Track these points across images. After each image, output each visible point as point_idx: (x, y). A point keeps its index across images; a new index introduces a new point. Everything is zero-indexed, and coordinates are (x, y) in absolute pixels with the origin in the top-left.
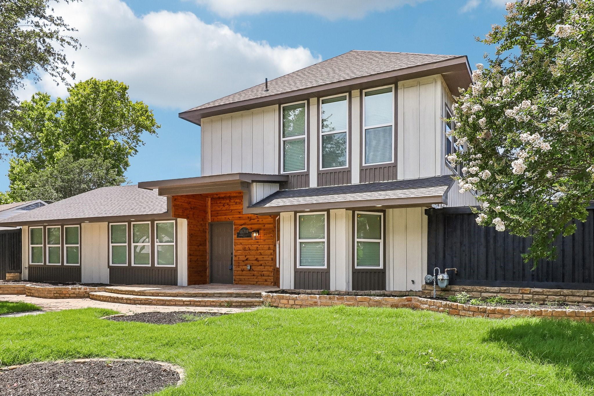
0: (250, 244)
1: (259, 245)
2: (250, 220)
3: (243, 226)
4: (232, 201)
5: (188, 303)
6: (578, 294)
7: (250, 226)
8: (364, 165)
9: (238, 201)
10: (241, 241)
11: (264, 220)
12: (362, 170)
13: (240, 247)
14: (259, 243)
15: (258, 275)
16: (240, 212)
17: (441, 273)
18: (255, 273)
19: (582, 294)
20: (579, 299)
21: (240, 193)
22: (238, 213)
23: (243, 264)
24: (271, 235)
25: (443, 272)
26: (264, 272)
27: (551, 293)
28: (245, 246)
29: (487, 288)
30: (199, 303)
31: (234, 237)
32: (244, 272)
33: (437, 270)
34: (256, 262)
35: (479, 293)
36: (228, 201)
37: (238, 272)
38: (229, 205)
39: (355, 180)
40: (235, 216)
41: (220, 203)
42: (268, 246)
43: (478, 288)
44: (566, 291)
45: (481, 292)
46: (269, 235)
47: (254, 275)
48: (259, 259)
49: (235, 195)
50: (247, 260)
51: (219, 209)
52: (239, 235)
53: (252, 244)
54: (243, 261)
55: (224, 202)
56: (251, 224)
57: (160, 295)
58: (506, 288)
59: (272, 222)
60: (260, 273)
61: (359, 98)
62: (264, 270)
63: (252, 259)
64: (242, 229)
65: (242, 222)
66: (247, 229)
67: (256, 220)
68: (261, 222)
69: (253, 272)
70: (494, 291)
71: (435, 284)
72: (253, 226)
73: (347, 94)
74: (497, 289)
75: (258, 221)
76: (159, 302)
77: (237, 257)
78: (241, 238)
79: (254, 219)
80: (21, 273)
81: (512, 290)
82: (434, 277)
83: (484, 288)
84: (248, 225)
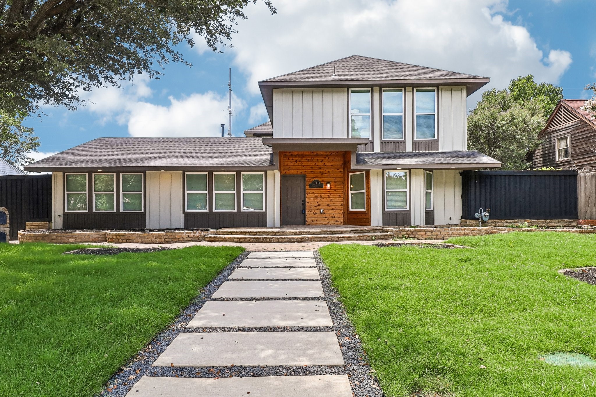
0: (321, 192)
1: (330, 194)
2: (322, 174)
3: (315, 179)
4: (304, 158)
5: (342, 239)
6: (554, 222)
7: (322, 179)
8: (415, 139)
9: (310, 159)
10: (313, 191)
11: (334, 174)
12: (414, 142)
13: (312, 195)
14: (330, 193)
15: (330, 217)
16: (312, 168)
17: (484, 212)
18: (327, 215)
19: (556, 222)
20: (554, 225)
21: (312, 153)
22: (310, 168)
23: (315, 208)
24: (341, 186)
25: (485, 211)
26: (334, 215)
27: (540, 222)
28: (317, 194)
29: (507, 220)
30: (351, 238)
31: (307, 187)
32: (316, 215)
33: (481, 210)
34: (328, 207)
35: (502, 224)
36: (300, 159)
37: (311, 215)
38: (302, 162)
39: (409, 149)
40: (307, 171)
41: (292, 159)
42: (338, 195)
43: (502, 221)
44: (548, 221)
45: (503, 223)
46: (340, 186)
47: (326, 217)
48: (330, 205)
49: (307, 153)
50: (319, 205)
51: (291, 164)
52: (311, 186)
53: (324, 192)
54: (315, 206)
55: (296, 159)
56: (323, 177)
57: (303, 233)
58: (517, 220)
59: (342, 176)
60: (331, 215)
61: (411, 93)
62: (334, 213)
63: (323, 205)
64: (314, 181)
65: (315, 175)
66: (318, 181)
67: (328, 175)
68: (332, 176)
69: (325, 215)
70: (511, 222)
71: (480, 218)
72: (325, 179)
73: (403, 89)
74: (512, 221)
75: (330, 175)
76: (316, 239)
77: (310, 203)
78: (314, 188)
79: (326, 174)
80: (50, 221)
81: (521, 221)
82: (480, 215)
83: (505, 220)
84: (319, 178)
